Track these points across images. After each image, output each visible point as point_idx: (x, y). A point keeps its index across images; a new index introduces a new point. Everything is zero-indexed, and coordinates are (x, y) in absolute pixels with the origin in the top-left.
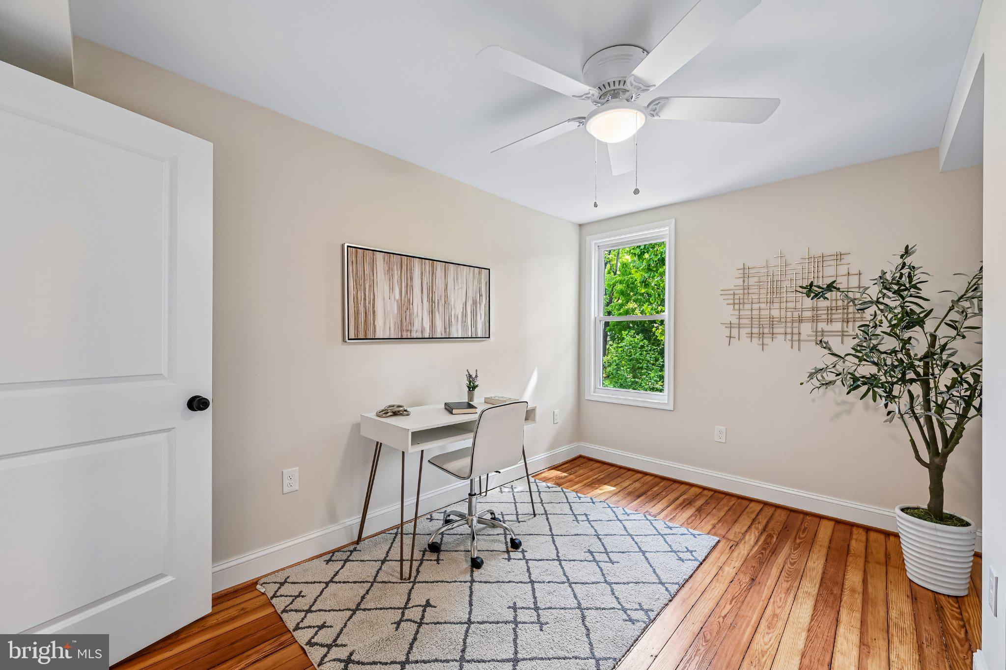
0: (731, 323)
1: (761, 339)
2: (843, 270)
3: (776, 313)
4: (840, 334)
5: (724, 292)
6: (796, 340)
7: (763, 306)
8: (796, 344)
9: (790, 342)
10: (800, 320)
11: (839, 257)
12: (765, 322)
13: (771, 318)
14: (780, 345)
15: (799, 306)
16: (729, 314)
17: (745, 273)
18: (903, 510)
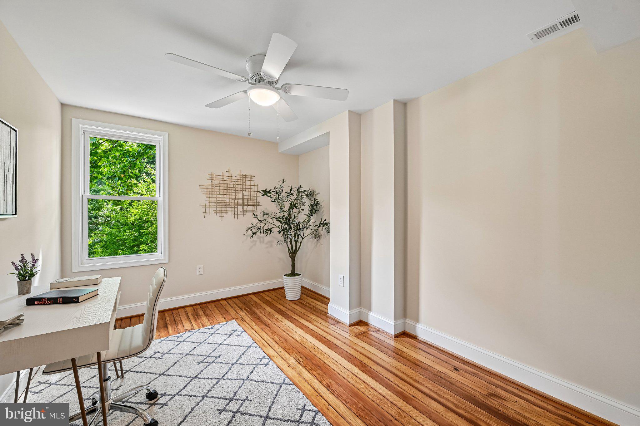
0: (206, 205)
1: (221, 214)
2: (252, 183)
3: (227, 200)
4: (252, 211)
5: (201, 187)
6: (236, 214)
7: (221, 196)
8: (236, 216)
9: (234, 215)
10: (238, 204)
11: (251, 177)
12: (223, 205)
13: (226, 203)
14: (229, 216)
15: (237, 197)
16: (204, 199)
17: (213, 177)
18: (285, 275)
